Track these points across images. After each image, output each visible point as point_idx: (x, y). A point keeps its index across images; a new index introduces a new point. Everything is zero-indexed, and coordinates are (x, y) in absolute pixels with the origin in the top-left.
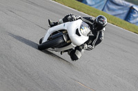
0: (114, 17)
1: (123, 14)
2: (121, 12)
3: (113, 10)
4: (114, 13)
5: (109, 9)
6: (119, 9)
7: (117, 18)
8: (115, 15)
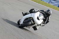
0: (54, 6)
1: (57, 4)
2: (56, 4)
3: (53, 3)
4: (54, 4)
5: (51, 2)
6: (56, 2)
7: (55, 6)
8: (54, 5)
